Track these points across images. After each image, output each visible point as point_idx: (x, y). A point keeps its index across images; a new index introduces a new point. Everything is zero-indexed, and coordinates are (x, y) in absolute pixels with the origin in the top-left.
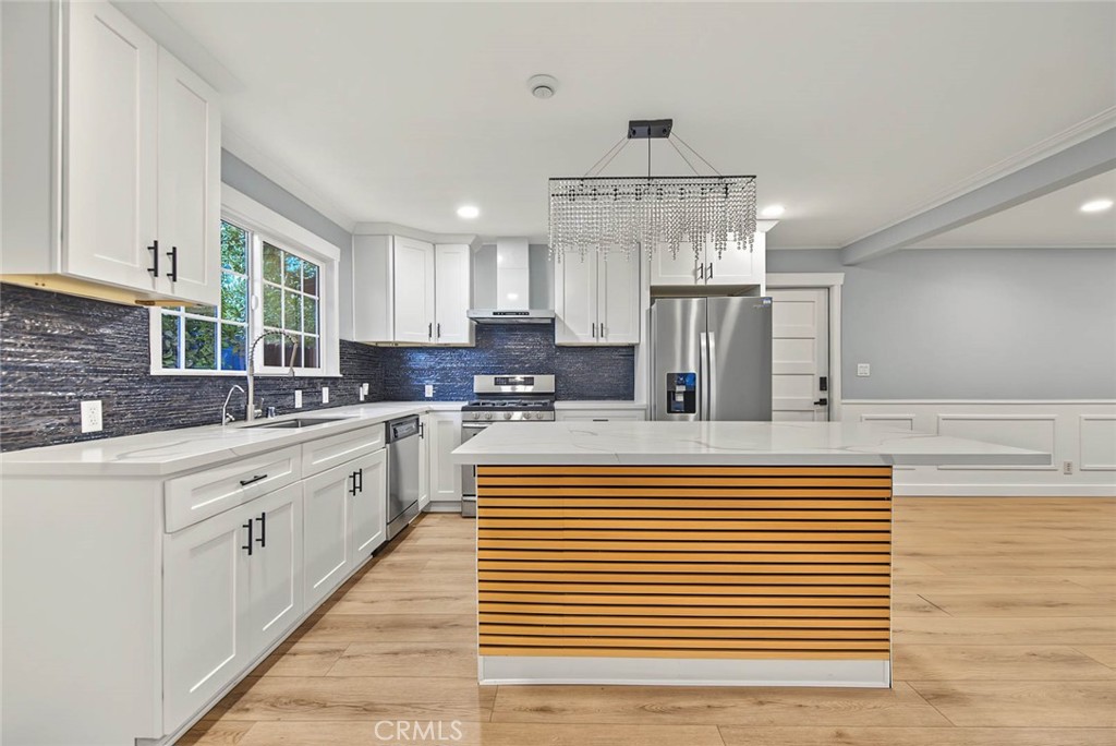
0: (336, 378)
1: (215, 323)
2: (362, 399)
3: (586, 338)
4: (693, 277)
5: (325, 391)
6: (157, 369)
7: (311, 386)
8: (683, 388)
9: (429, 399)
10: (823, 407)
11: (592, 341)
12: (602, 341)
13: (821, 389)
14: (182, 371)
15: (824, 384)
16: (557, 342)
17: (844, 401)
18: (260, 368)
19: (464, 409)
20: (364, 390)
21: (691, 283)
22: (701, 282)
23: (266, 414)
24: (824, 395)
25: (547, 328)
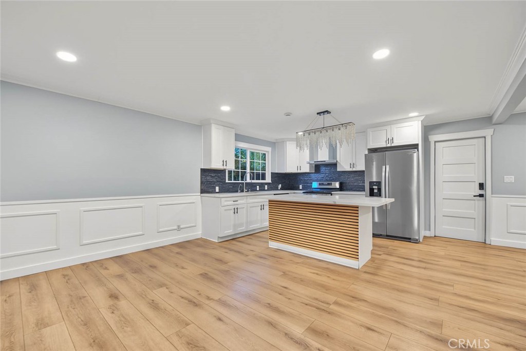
0: (270, 183)
1: (239, 171)
2: (279, 189)
3: (348, 169)
4: (385, 143)
5: (266, 186)
6: (227, 181)
7: (262, 185)
8: (376, 187)
9: (301, 190)
10: (481, 198)
11: (351, 170)
12: (354, 169)
13: (480, 189)
14: (233, 181)
15: (481, 186)
16: (338, 170)
17: (493, 196)
18: (248, 180)
19: (303, 193)
20: (280, 186)
21: (384, 146)
22: (389, 145)
23: (248, 191)
24: (481, 192)
25: (335, 165)
